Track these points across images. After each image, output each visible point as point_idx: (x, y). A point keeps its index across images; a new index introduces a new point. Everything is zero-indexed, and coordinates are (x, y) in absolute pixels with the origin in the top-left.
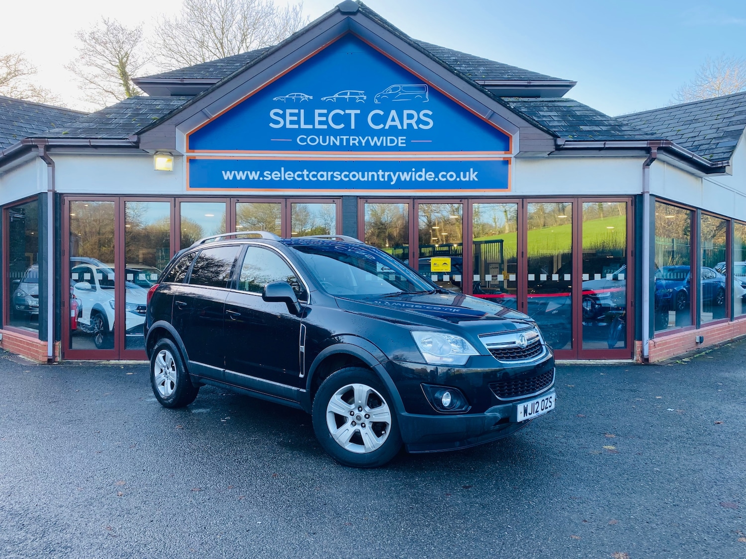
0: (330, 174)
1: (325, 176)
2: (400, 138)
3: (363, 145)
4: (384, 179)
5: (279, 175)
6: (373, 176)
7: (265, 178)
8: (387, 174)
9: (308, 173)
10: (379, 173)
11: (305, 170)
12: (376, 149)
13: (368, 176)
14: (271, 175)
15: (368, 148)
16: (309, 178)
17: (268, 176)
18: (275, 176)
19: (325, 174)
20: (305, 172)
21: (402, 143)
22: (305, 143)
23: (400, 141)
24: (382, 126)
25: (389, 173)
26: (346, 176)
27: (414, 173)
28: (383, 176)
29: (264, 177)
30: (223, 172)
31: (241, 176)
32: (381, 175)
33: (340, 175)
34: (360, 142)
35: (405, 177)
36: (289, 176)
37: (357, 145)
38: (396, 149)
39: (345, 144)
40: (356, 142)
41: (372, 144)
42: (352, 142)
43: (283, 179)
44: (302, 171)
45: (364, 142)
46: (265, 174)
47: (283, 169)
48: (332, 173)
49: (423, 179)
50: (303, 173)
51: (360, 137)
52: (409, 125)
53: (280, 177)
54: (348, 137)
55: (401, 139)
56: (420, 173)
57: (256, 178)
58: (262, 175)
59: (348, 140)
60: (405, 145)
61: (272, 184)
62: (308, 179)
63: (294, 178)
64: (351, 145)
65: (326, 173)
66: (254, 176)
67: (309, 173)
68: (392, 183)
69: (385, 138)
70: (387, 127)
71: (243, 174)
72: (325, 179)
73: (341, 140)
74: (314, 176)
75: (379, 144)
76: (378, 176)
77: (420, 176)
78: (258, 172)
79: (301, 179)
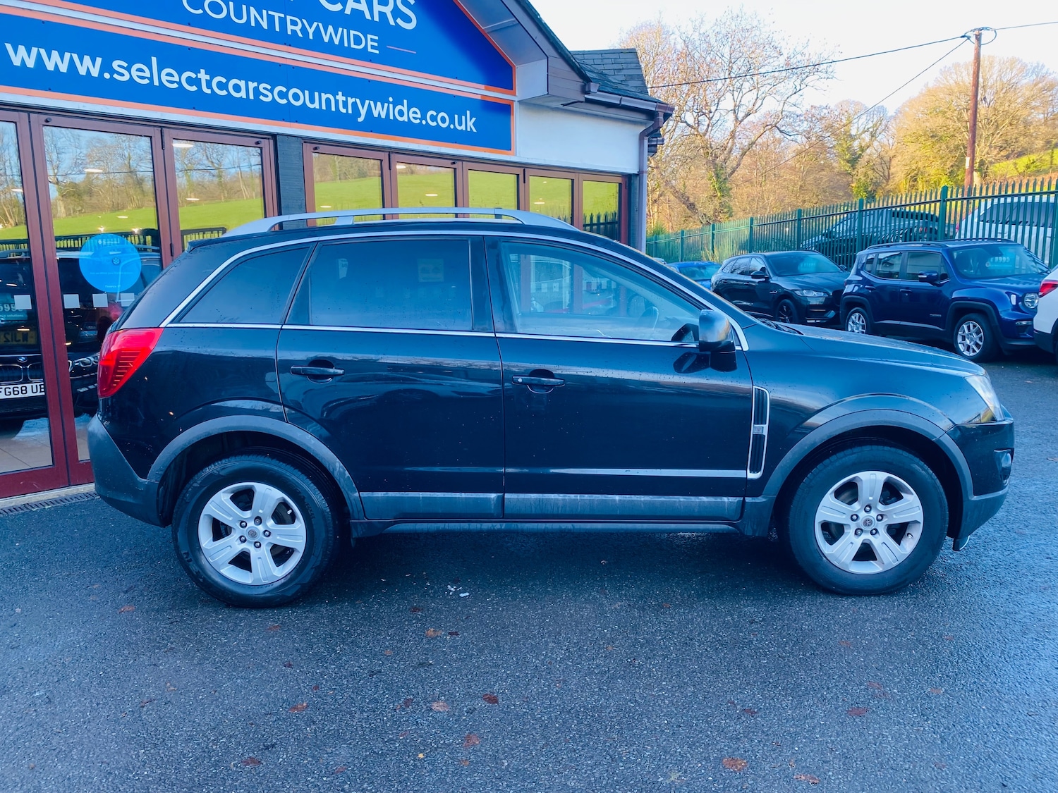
0: (252, 85)
1: (243, 89)
2: (369, 37)
3: (311, 37)
4: (347, 111)
5: (148, 74)
6: (328, 100)
7: (116, 76)
8: (350, 101)
9: (208, 77)
10: (337, 97)
11: (203, 71)
12: (330, 49)
13: (320, 101)
14: (128, 69)
15: (317, 45)
16: (212, 90)
17: (122, 71)
18: (139, 73)
19: (242, 84)
20: (203, 76)
21: (373, 47)
22: (200, 11)
23: (370, 43)
24: (338, 7)
25: (353, 100)
26: (281, 95)
27: (391, 106)
28: (345, 105)
29: (112, 72)
30: (9, 47)
31: (56, 62)
32: (341, 102)
33: (271, 91)
34: (304, 30)
35: (379, 110)
36: (169, 78)
37: (300, 35)
38: (363, 56)
39: (277, 29)
40: (298, 28)
41: (326, 39)
42: (290, 27)
43: (156, 83)
44: (197, 72)
45: (311, 31)
46: (115, 64)
47: (154, 60)
48: (255, 84)
49: (405, 118)
50: (199, 76)
51: (304, 21)
52: (382, 15)
53: (151, 79)
54: (283, 16)
55: (372, 40)
56: (399, 107)
57: (95, 72)
58: (106, 67)
59: (283, 22)
60: (377, 52)
61: (131, 92)
62: (208, 91)
63: (179, 83)
64: (289, 33)
65: (243, 82)
66: (89, 66)
67: (212, 78)
68: (360, 120)
69: (345, 30)
70: (348, 11)
71: (62, 59)
72: (243, 94)
73: (271, 20)
74: (222, 86)
75: (337, 41)
76: (337, 102)
77: (401, 113)
78: (99, 60)
79: (194, 88)
